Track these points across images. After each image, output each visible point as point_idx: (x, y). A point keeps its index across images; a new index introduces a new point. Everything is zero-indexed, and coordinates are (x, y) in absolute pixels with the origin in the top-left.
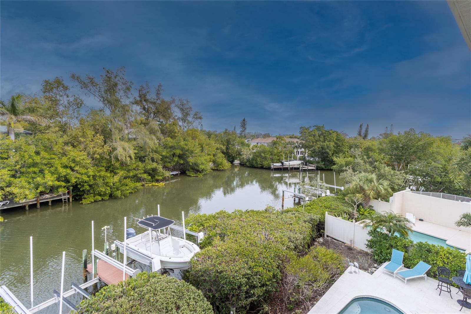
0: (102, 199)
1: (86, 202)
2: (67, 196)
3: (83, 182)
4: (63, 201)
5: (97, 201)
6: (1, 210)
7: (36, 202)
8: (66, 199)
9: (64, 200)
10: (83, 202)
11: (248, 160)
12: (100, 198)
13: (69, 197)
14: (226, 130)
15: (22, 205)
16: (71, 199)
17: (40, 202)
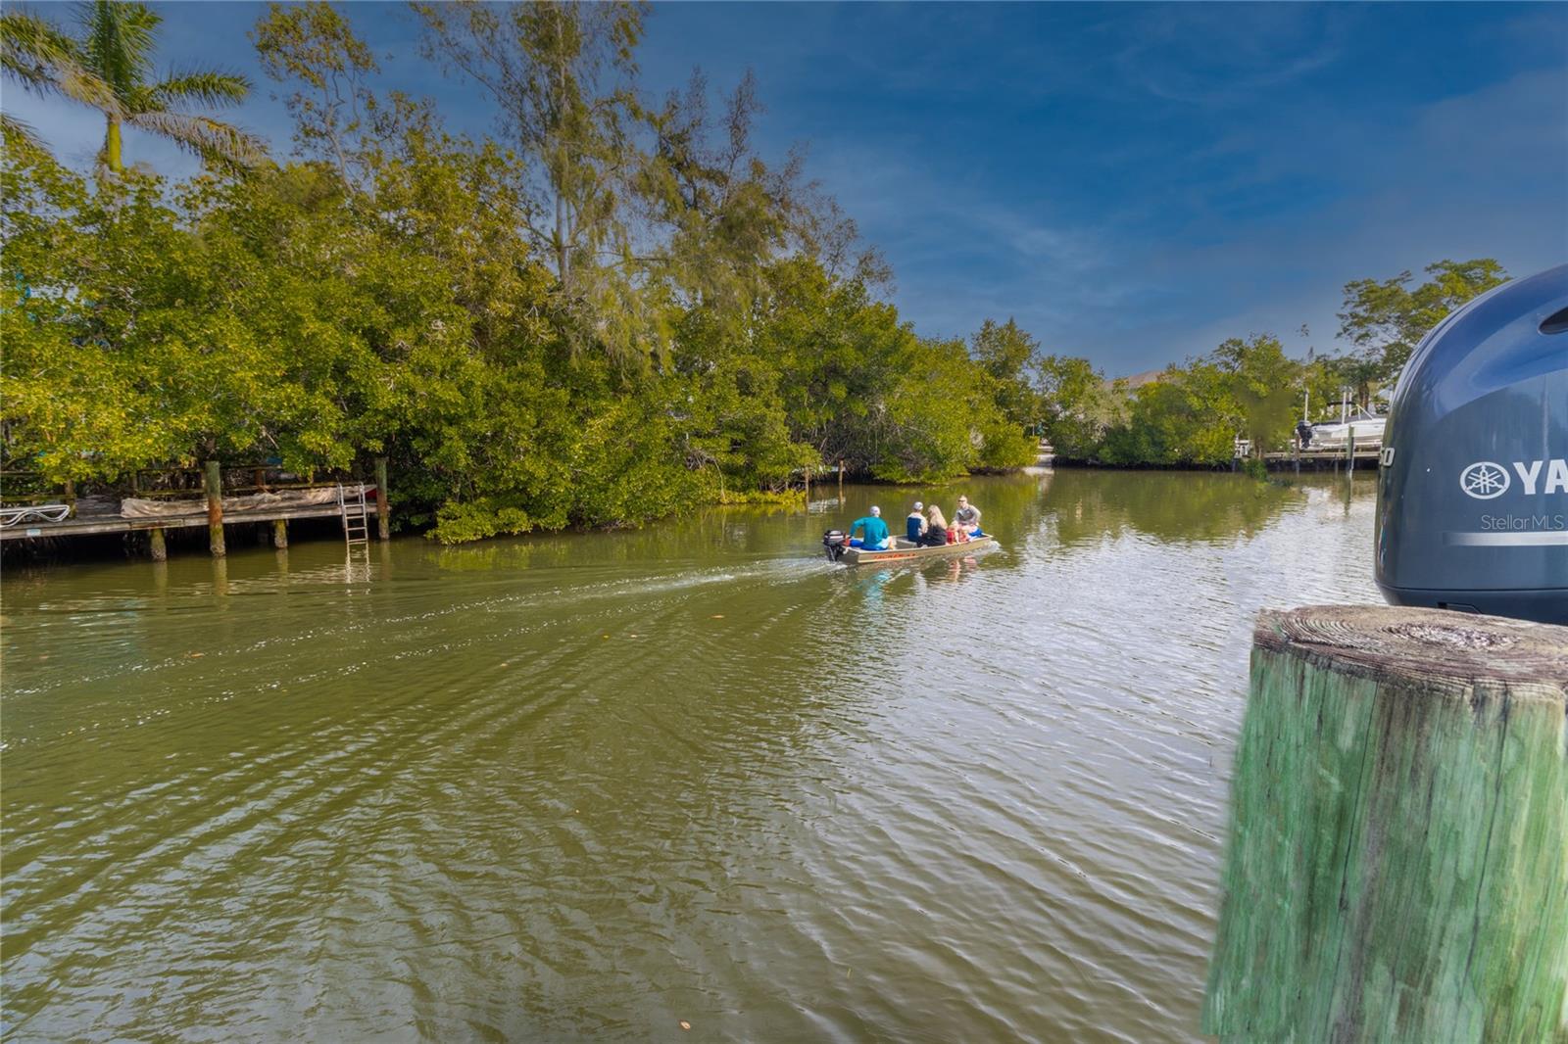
0: (536, 527)
1: (454, 533)
2: (365, 509)
3: (436, 417)
4: (347, 529)
5: (510, 534)
6: (5, 542)
7: (204, 521)
8: (360, 522)
9: (351, 523)
10: (440, 532)
11: (1114, 434)
12: (523, 523)
13: (373, 510)
14: (988, 324)
15: (127, 527)
16: (384, 524)
17: (227, 520)
